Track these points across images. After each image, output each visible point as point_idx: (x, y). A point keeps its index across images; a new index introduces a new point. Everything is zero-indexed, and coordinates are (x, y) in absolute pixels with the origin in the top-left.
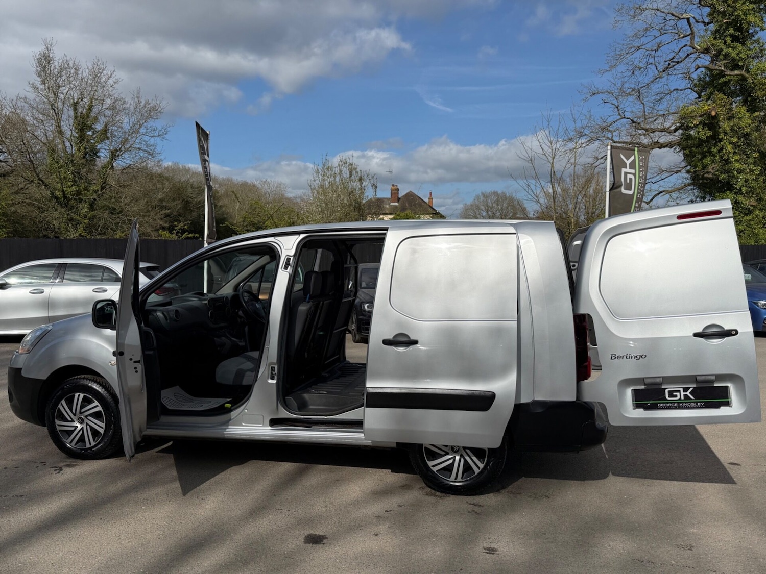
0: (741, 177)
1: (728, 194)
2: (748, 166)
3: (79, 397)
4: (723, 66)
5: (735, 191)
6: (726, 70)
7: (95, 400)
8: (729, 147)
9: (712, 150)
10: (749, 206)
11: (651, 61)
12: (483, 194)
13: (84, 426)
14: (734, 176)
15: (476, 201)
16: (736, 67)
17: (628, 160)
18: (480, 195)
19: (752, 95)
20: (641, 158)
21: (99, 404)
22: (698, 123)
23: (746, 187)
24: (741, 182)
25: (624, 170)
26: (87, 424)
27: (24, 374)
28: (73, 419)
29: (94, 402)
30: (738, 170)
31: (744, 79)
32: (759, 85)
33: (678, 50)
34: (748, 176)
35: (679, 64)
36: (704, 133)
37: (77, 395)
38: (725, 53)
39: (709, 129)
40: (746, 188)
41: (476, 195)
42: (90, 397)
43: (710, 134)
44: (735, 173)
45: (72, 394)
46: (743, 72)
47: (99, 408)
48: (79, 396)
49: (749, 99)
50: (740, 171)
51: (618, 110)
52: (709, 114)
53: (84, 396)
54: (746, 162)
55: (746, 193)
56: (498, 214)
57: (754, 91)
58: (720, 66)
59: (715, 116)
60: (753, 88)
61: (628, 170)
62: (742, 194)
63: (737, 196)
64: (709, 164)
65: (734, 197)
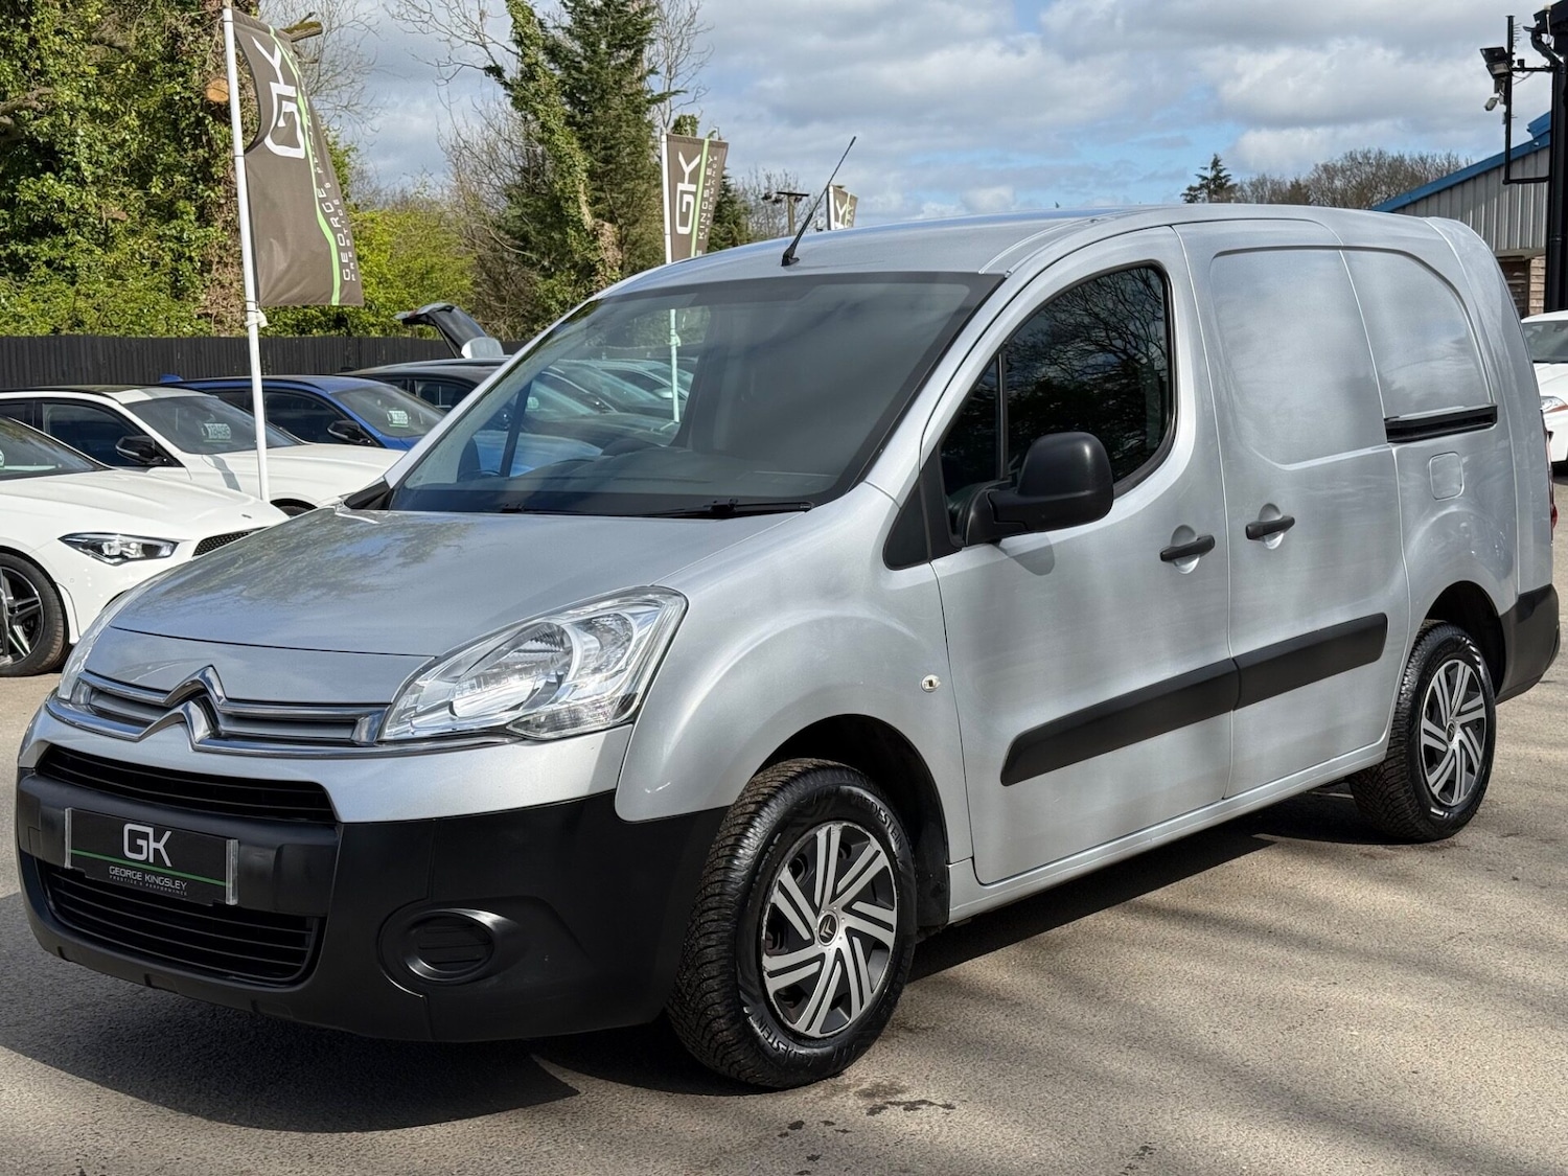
5: (65, 171)
44: (66, 117)
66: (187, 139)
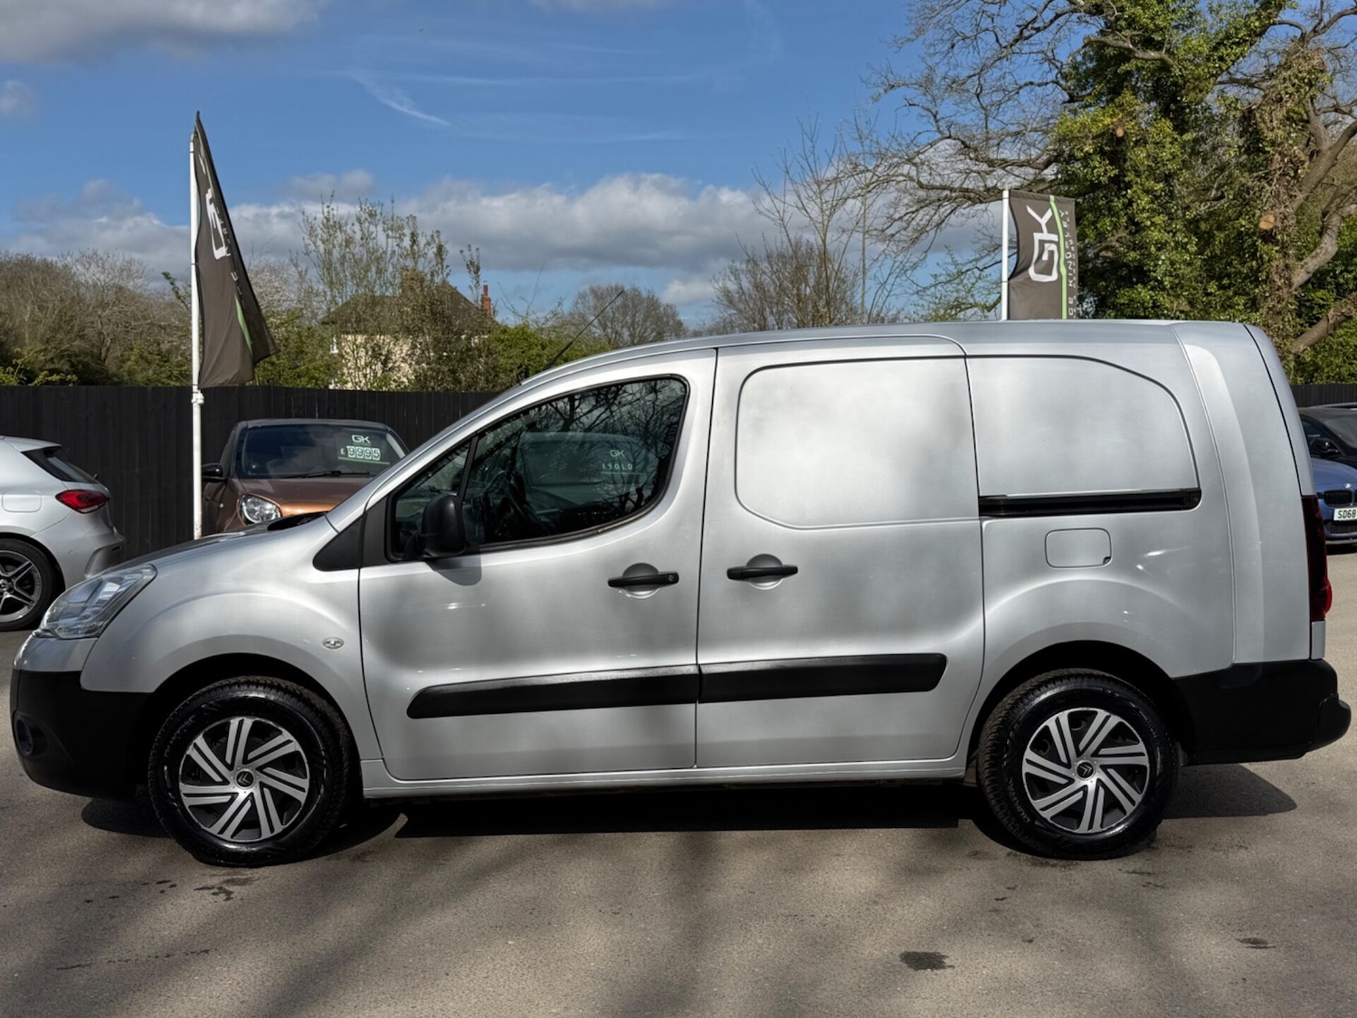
0: (1163, 257)
1: (1140, 290)
2: (1174, 236)
3: (241, 725)
4: (1129, 42)
5: (1152, 283)
6: (1135, 49)
7: (283, 730)
8: (1144, 201)
9: (1115, 204)
10: (1178, 313)
11: (986, 23)
12: (594, 292)
13: (255, 790)
14: (1150, 255)
15: (580, 306)
16: (1149, 43)
17: (1041, 216)
18: (588, 292)
19: (1179, 98)
20: (1063, 214)
21: (292, 738)
22: (1091, 151)
23: (1171, 276)
24: (1163, 268)
25: (1037, 236)
26: (262, 785)
27: (86, 684)
28: (226, 776)
29: (280, 733)
30: (1156, 244)
31: (1164, 67)
32: (1192, 80)
33: (1043, 6)
34: (1176, 256)
35: (1040, 33)
36: (1102, 170)
37: (234, 722)
38: (1130, 17)
39: (1111, 164)
40: (1171, 279)
41: (579, 293)
42: (271, 723)
43: (1114, 172)
44: (1153, 249)
45: (223, 721)
46: (1163, 54)
47: (295, 746)
48: (241, 723)
49: (1173, 107)
50: (1161, 246)
51: (937, 121)
52: (1113, 135)
53: (255, 724)
54: (1168, 229)
55: (1171, 288)
56: (626, 334)
57: (1183, 91)
58: (1124, 40)
59: (1123, 137)
60: (1183, 87)
61: (1045, 235)
62: (1164, 289)
63: (1157, 295)
64: (1109, 232)
65: (1151, 297)
66: (1247, 256)
